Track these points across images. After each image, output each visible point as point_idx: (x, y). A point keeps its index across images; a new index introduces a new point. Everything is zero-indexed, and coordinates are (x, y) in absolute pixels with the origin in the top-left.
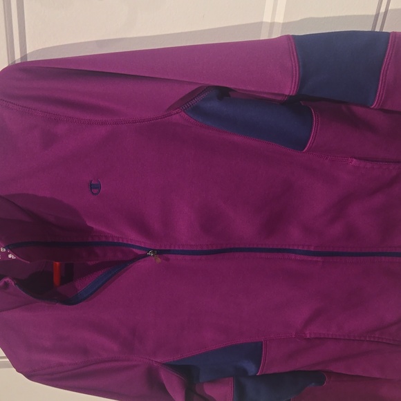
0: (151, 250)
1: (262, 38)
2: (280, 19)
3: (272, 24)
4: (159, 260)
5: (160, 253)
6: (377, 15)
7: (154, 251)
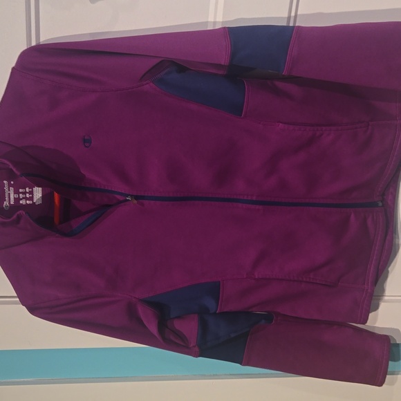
0: (129, 195)
1: (209, 29)
2: (220, 19)
3: (215, 23)
4: (135, 202)
5: (137, 198)
6: (289, 18)
7: (131, 196)
